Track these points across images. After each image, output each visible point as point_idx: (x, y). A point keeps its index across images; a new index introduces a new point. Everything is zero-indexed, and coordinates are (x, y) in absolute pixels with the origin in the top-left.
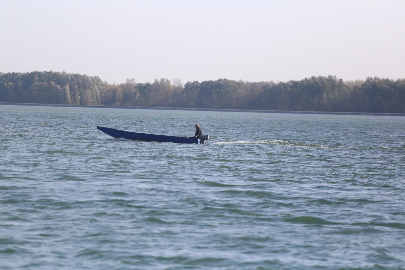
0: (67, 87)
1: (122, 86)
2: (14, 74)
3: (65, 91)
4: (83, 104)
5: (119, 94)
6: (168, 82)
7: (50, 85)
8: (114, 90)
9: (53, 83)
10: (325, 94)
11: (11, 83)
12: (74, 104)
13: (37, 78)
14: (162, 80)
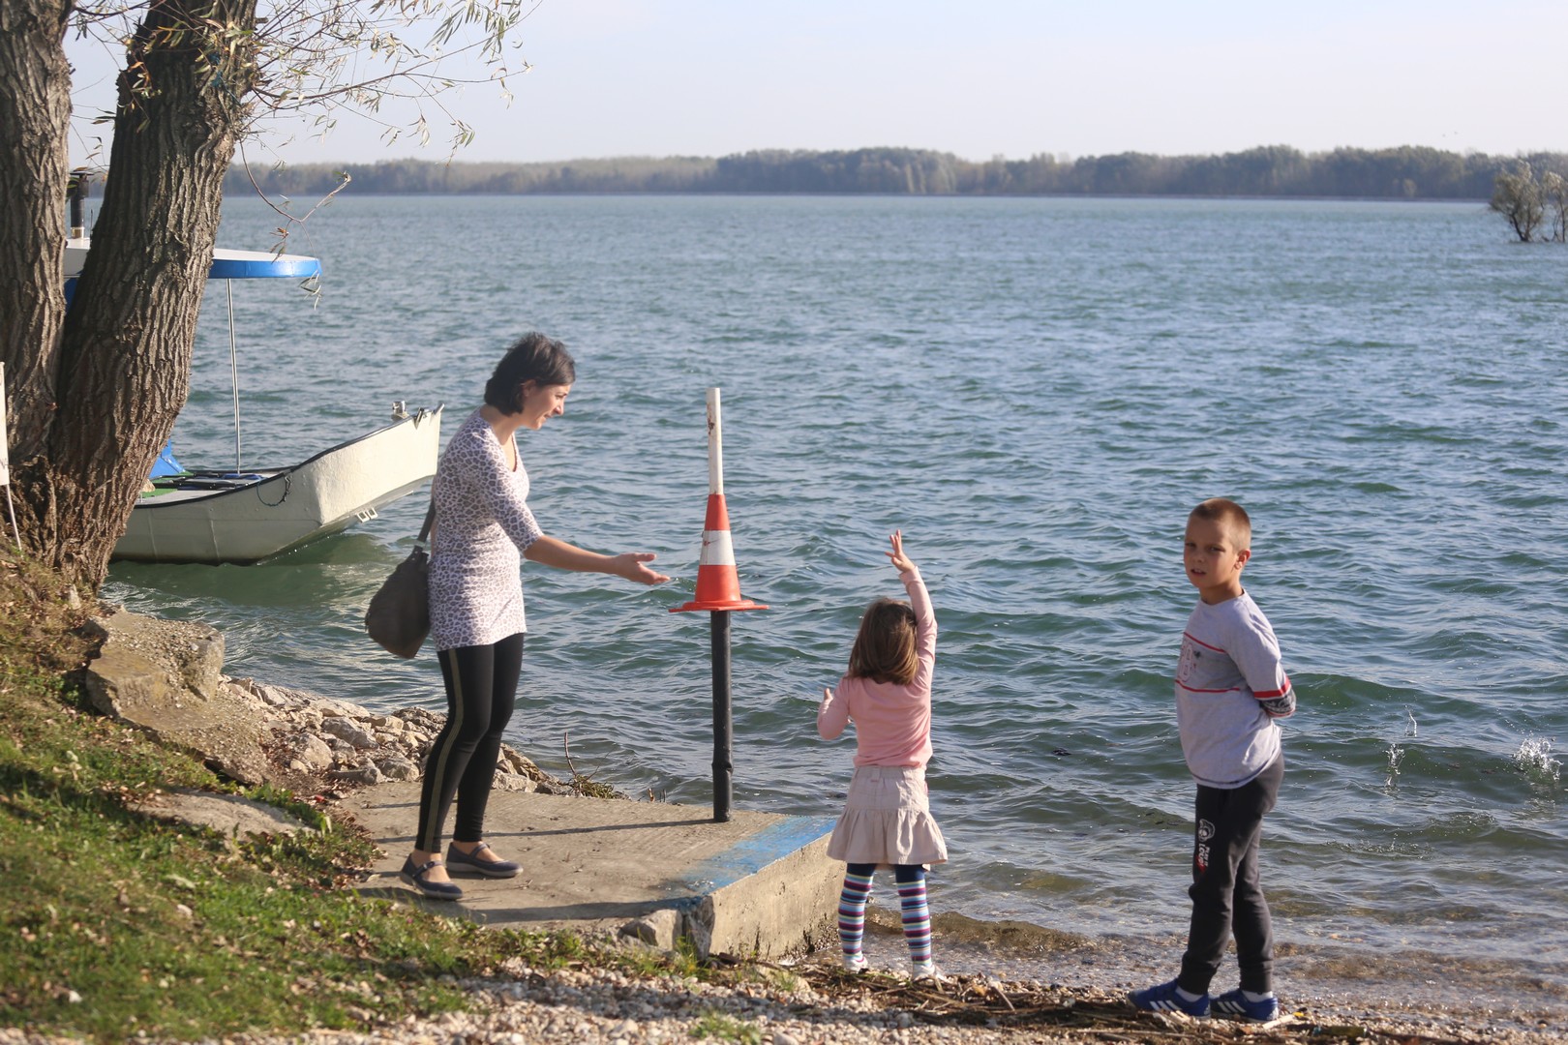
0: (908, 170)
1: (987, 165)
2: (835, 153)
3: (904, 175)
4: (931, 191)
5: (981, 177)
6: (1052, 158)
7: (883, 166)
8: (974, 170)
9: (888, 163)
10: (1275, 172)
11: (830, 166)
12: (918, 193)
13: (864, 157)
14: (1043, 155)
